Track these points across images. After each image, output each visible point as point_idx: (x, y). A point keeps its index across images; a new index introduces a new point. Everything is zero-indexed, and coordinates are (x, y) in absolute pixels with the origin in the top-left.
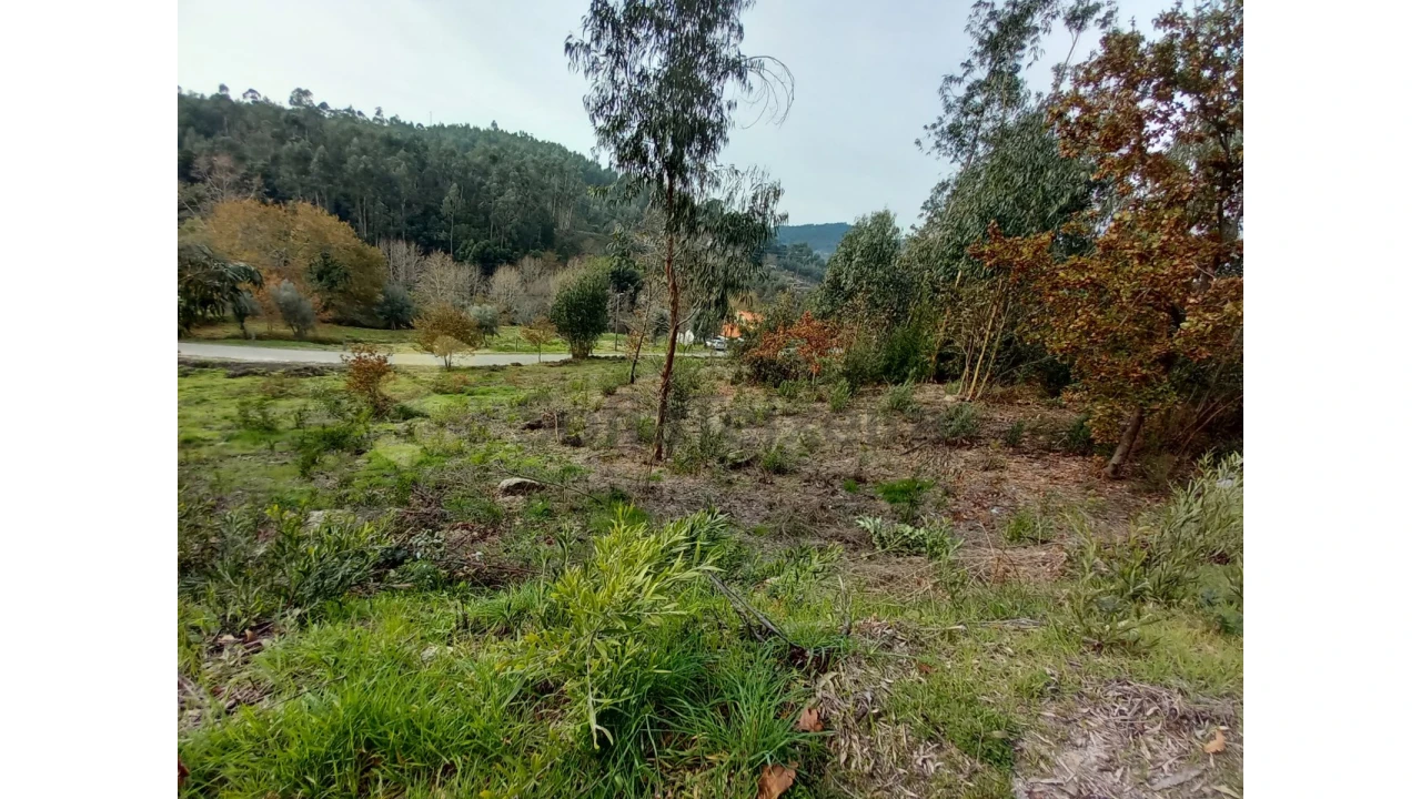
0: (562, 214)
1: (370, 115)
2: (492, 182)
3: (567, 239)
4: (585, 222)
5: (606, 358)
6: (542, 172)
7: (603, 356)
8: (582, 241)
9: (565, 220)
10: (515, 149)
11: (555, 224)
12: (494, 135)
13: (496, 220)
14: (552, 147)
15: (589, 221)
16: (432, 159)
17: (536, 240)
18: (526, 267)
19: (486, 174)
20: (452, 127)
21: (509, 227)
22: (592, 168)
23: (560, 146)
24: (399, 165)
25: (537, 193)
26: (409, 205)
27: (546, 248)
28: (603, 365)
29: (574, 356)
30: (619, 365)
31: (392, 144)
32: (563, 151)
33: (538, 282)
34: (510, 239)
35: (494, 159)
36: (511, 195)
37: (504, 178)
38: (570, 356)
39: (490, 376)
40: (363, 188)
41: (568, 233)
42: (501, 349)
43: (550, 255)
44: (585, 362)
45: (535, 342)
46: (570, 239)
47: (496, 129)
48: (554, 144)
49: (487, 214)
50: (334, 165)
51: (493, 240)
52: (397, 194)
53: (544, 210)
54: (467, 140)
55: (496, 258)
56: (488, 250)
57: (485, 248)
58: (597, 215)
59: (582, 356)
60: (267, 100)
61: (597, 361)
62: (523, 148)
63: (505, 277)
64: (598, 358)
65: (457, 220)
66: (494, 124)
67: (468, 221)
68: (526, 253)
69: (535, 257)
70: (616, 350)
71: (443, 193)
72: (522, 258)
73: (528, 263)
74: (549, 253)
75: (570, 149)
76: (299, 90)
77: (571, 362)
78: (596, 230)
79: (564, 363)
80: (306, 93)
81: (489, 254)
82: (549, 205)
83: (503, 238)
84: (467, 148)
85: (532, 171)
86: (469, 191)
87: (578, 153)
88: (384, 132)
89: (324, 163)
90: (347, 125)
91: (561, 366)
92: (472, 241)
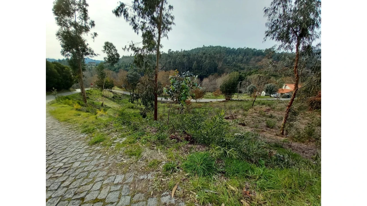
0: (219, 63)
1: (180, 51)
2: (203, 59)
3: (220, 69)
4: (225, 64)
5: (236, 100)
6: (215, 54)
7: (235, 99)
8: (225, 69)
9: (220, 65)
10: (208, 50)
11: (218, 66)
12: (204, 48)
13: (204, 68)
14: (217, 47)
15: (227, 63)
16: (191, 57)
17: (213, 71)
18: (210, 78)
19: (202, 57)
20: (195, 49)
21: (206, 69)
22: (228, 49)
23: (219, 46)
24: (185, 60)
25: (214, 59)
26: (186, 68)
27: (215, 72)
28: (235, 102)
29: (226, 99)
30: (241, 102)
31: (184, 56)
32: (220, 47)
33: (213, 81)
34: (207, 72)
35: (204, 54)
36: (207, 61)
37: (206, 57)
38: (225, 100)
39: (206, 104)
40: (179, 66)
41: (221, 68)
42: (206, 98)
43: (216, 74)
44: (230, 101)
45: (216, 96)
46: (222, 69)
47: (204, 47)
48: (218, 46)
49: (202, 66)
50: (174, 63)
51: (203, 72)
52: (185, 66)
53: (215, 63)
54: (198, 51)
55: (203, 76)
56: (202, 75)
57: (201, 74)
58: (229, 61)
59: (228, 99)
60: (164, 53)
61: (233, 101)
62: (210, 49)
63: (206, 81)
64: (233, 100)
65: (195, 69)
66: (204, 46)
67: (198, 69)
68: (210, 74)
69: (212, 75)
70: (238, 98)
71: (193, 64)
72: (209, 76)
73: (211, 77)
74: (216, 73)
75: (222, 46)
76: (169, 50)
77: (225, 101)
78: (229, 66)
79: (223, 101)
80: (170, 50)
81: (202, 76)
82: (216, 61)
83: (205, 72)
84: (198, 53)
85: (213, 54)
86: (198, 62)
87: (224, 47)
88: (183, 54)
89: (173, 63)
90: (177, 54)
91: (223, 102)
92: (198, 73)
